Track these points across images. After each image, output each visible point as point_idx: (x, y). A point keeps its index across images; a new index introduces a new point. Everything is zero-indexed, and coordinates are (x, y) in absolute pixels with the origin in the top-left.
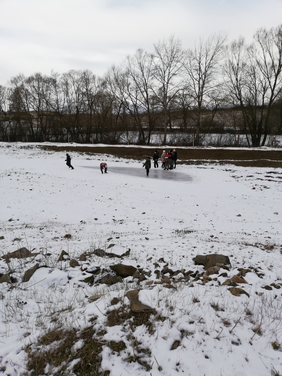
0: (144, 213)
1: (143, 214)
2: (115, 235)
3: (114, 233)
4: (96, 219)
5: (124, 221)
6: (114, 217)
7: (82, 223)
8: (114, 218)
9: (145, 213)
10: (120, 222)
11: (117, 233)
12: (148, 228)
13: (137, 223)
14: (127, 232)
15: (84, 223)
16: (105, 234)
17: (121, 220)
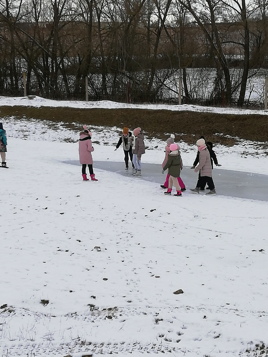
0: (180, 292)
1: (176, 293)
2: (84, 348)
3: (83, 343)
4: (45, 302)
5: (120, 310)
6: (94, 297)
7: (5, 310)
8: (92, 302)
9: (182, 292)
10: (107, 313)
11: (90, 344)
12: (179, 334)
13: (151, 318)
14: (119, 341)
15: (10, 311)
16: (58, 346)
17: (110, 309)
